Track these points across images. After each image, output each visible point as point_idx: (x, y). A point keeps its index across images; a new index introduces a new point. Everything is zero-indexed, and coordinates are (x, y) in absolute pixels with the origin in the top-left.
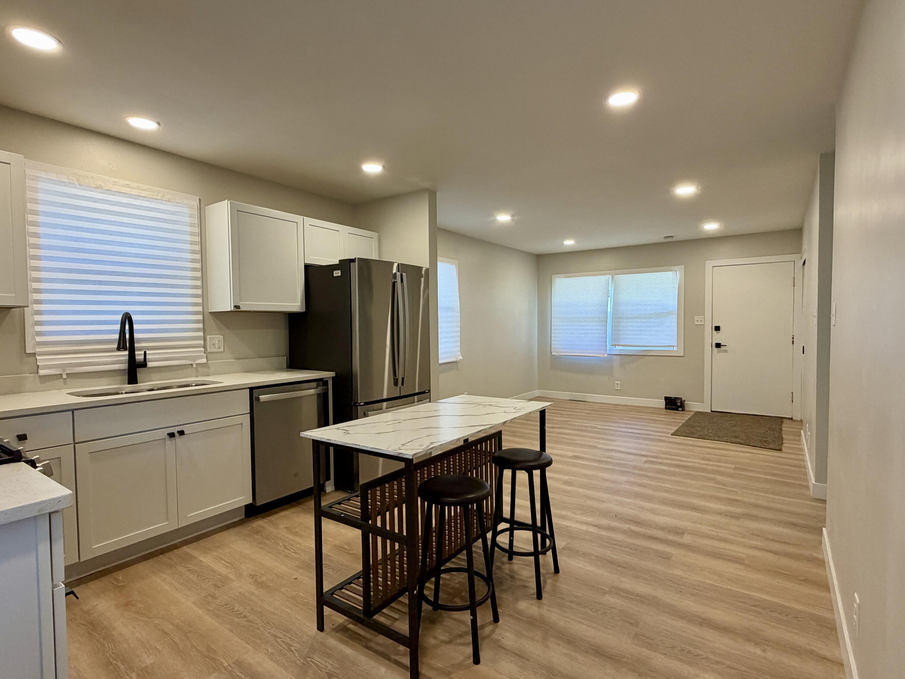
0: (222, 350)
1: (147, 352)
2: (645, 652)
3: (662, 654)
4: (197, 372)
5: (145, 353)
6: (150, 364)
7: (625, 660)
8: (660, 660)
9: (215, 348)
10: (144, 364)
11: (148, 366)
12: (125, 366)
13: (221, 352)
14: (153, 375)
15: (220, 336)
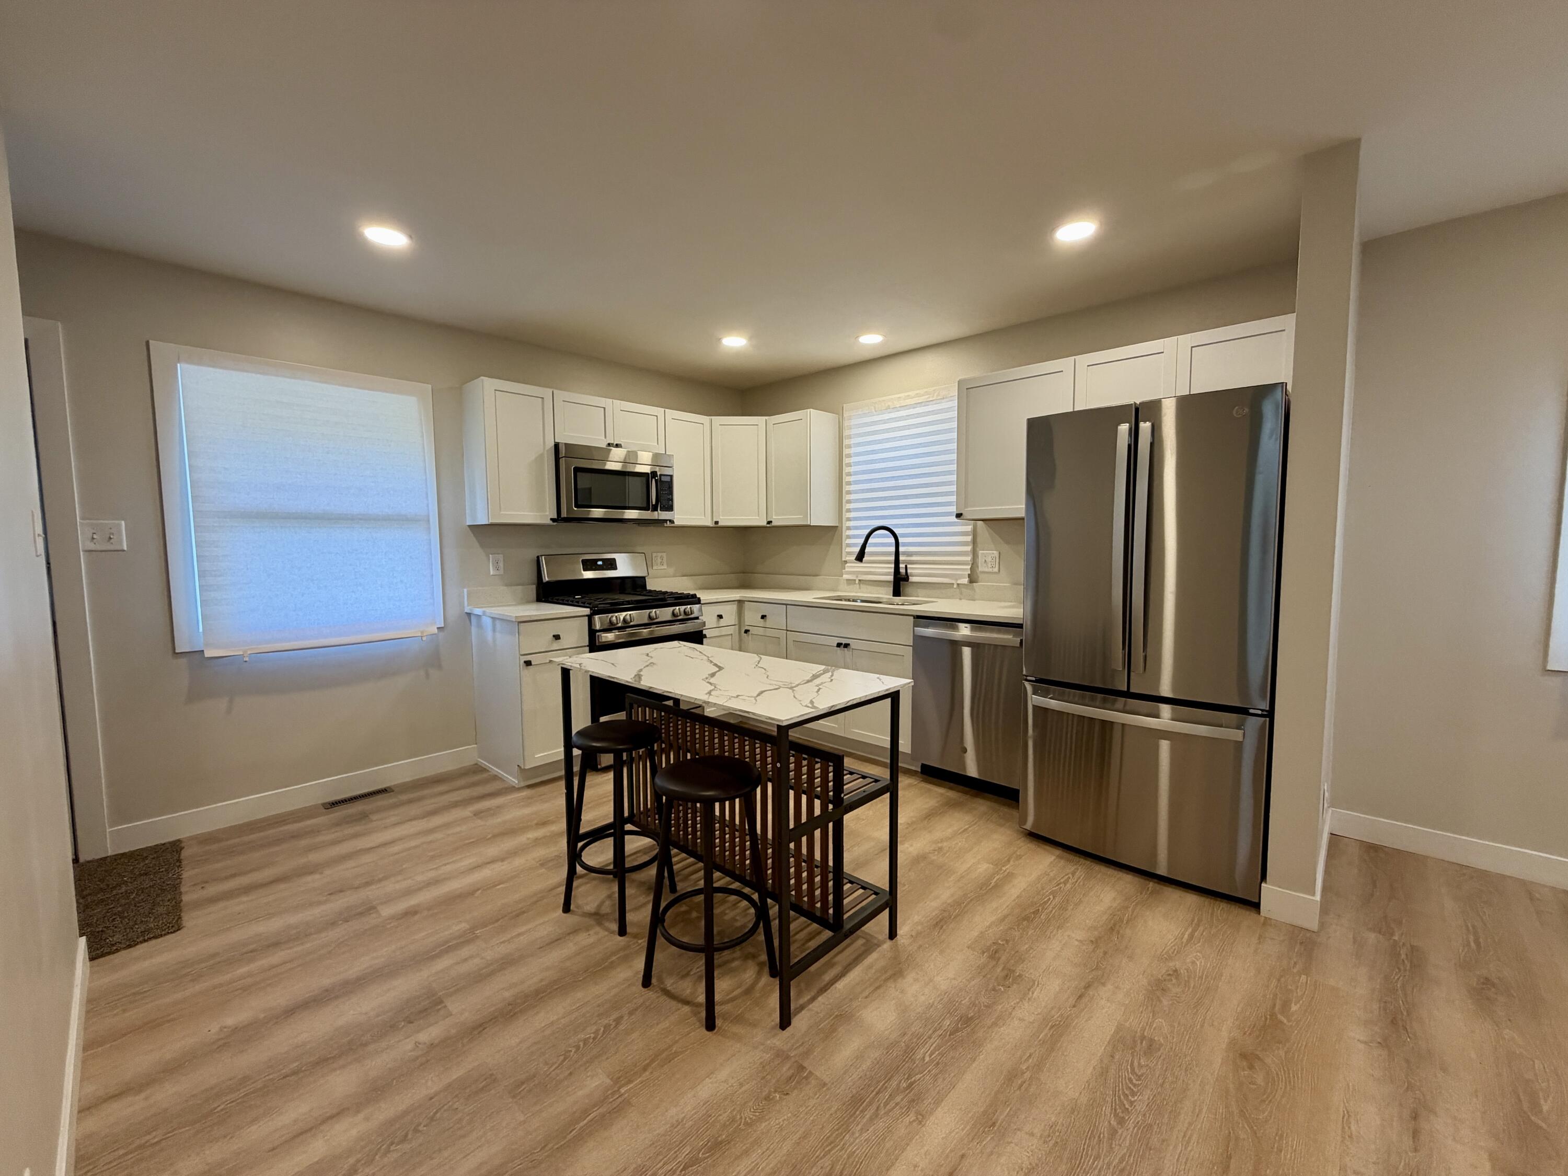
0: (996, 570)
1: (908, 566)
2: (457, 1073)
3: (436, 1094)
4: (961, 593)
5: (906, 566)
6: (912, 579)
7: (465, 1041)
8: (430, 1083)
9: (988, 567)
10: (906, 578)
11: (910, 580)
12: (891, 578)
13: (995, 573)
14: (919, 590)
15: (995, 552)
